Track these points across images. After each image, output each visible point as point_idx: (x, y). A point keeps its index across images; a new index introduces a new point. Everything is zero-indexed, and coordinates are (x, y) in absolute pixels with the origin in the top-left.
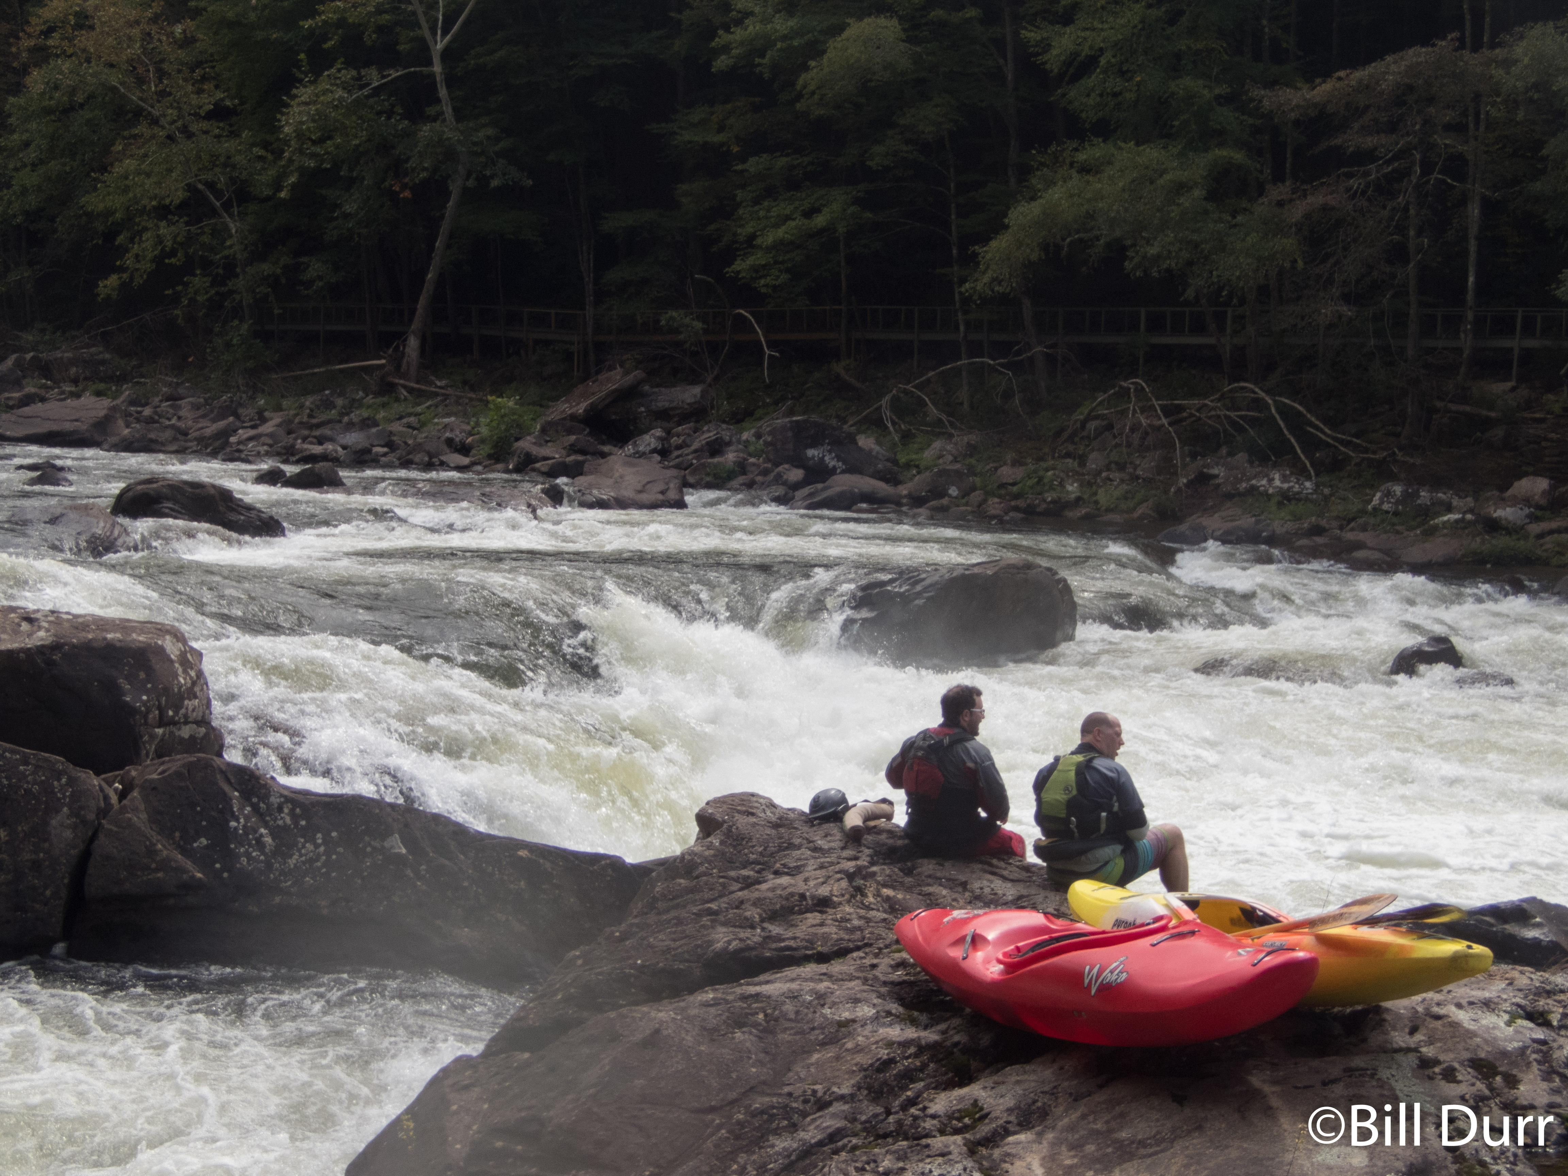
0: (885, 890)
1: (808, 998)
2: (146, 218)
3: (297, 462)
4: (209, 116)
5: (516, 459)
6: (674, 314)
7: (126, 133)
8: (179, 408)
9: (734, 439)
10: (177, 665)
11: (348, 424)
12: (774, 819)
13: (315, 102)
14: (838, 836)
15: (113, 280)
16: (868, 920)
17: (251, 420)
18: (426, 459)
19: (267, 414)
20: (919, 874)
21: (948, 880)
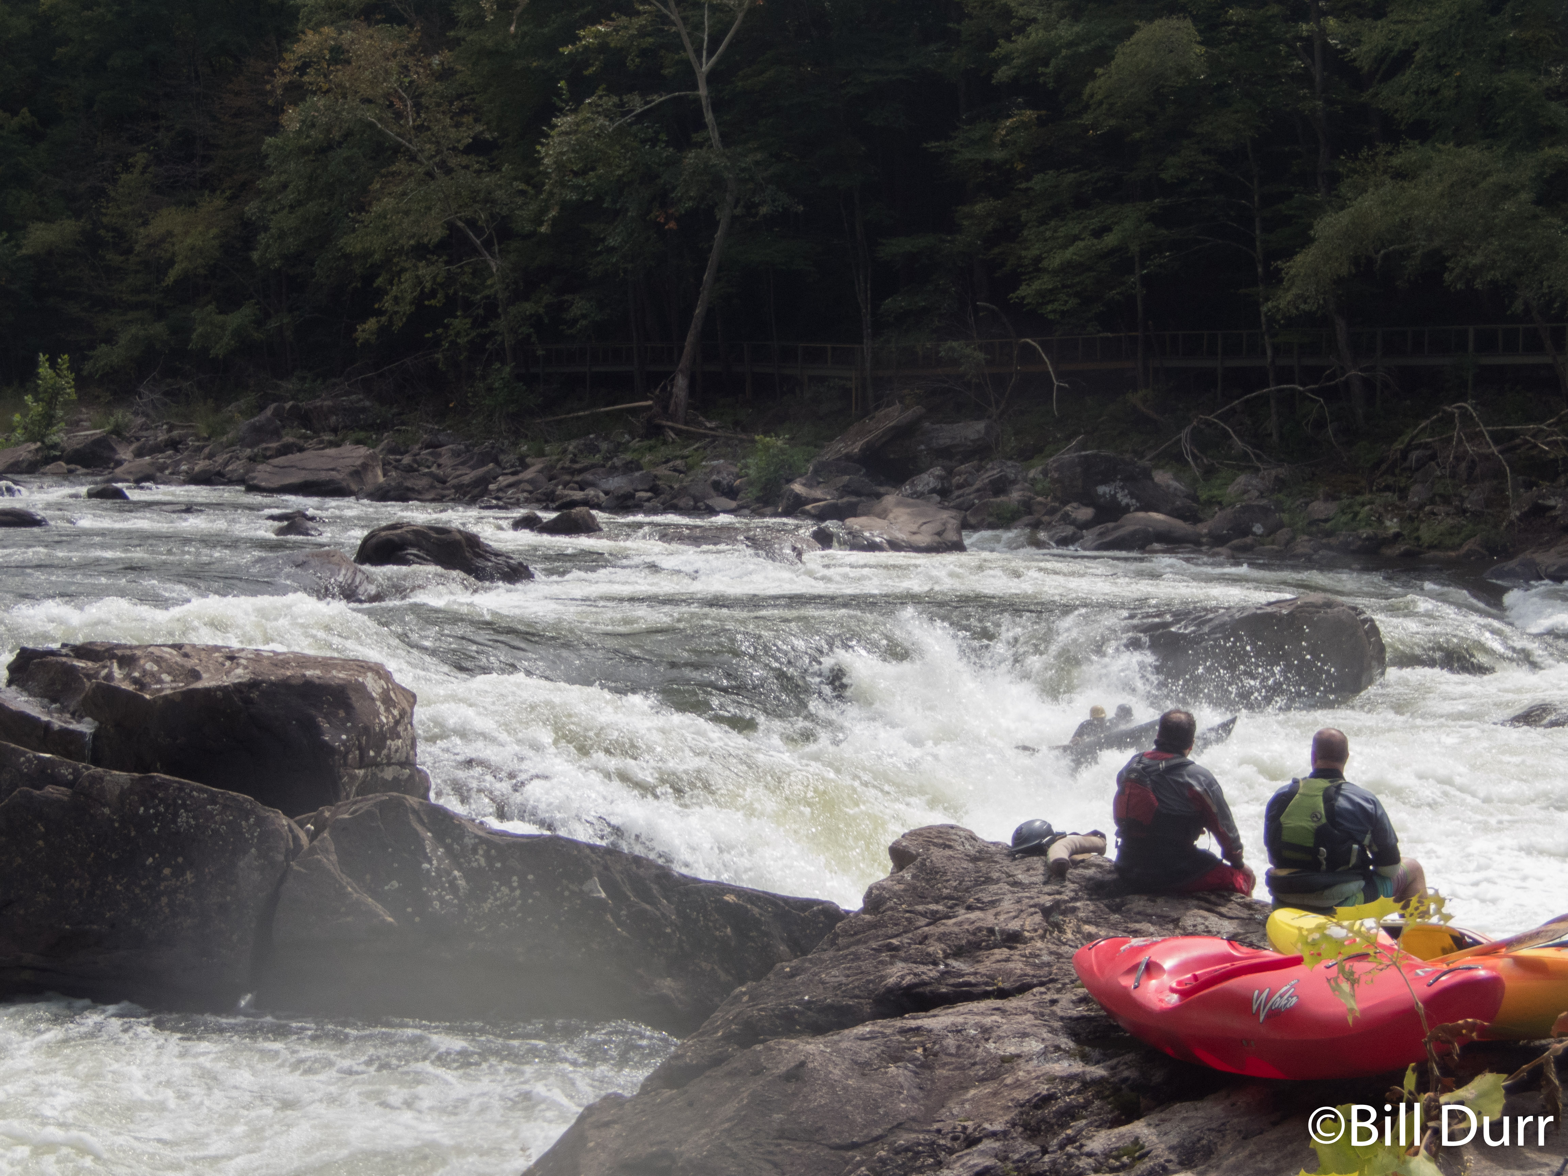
0: (1087, 927)
1: (973, 1032)
2: (404, 258)
3: (555, 510)
4: (469, 150)
5: (785, 501)
6: (955, 344)
7: (383, 171)
8: (440, 455)
9: (1019, 477)
10: (378, 703)
11: (610, 468)
12: (972, 852)
13: (576, 132)
14: (1041, 870)
15: (371, 324)
16: (1059, 956)
17: (512, 466)
18: (692, 503)
19: (528, 460)
20: (1129, 910)
21: (1159, 916)
